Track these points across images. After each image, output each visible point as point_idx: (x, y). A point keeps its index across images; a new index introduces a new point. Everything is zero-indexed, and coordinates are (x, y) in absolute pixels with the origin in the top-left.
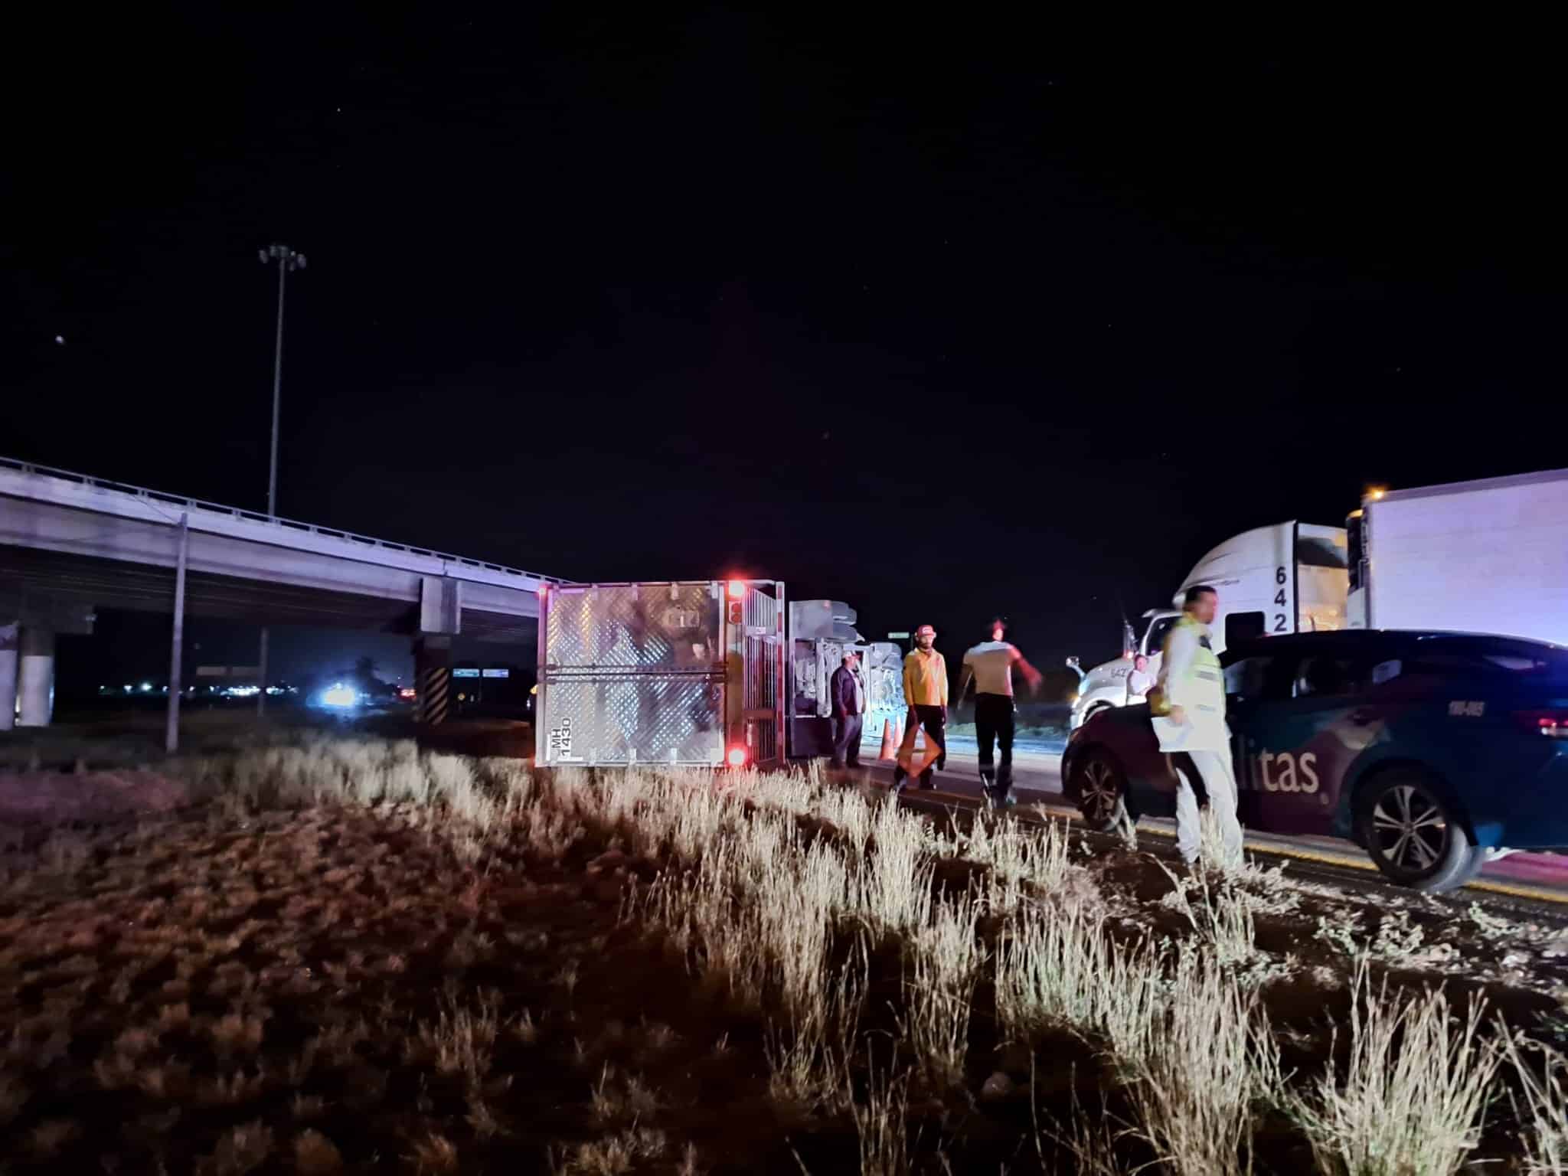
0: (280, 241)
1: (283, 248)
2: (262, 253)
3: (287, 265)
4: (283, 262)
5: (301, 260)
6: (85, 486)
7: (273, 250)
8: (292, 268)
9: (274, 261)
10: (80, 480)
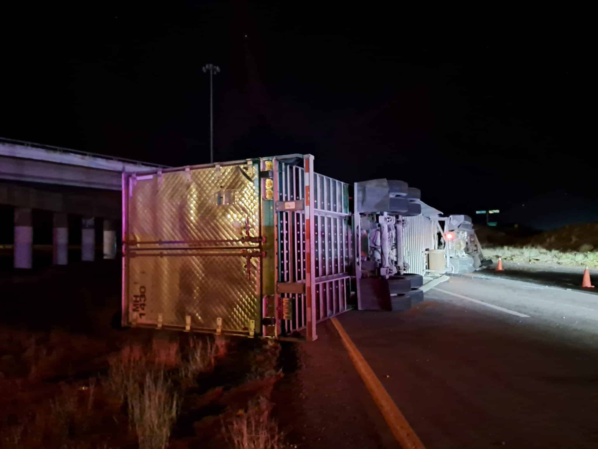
0: (209, 63)
1: (211, 65)
2: (204, 68)
3: (213, 72)
4: (211, 71)
5: (218, 68)
6: (87, 158)
7: (207, 66)
8: (215, 73)
9: (208, 71)
10: (85, 155)
